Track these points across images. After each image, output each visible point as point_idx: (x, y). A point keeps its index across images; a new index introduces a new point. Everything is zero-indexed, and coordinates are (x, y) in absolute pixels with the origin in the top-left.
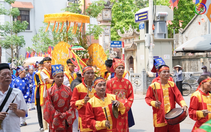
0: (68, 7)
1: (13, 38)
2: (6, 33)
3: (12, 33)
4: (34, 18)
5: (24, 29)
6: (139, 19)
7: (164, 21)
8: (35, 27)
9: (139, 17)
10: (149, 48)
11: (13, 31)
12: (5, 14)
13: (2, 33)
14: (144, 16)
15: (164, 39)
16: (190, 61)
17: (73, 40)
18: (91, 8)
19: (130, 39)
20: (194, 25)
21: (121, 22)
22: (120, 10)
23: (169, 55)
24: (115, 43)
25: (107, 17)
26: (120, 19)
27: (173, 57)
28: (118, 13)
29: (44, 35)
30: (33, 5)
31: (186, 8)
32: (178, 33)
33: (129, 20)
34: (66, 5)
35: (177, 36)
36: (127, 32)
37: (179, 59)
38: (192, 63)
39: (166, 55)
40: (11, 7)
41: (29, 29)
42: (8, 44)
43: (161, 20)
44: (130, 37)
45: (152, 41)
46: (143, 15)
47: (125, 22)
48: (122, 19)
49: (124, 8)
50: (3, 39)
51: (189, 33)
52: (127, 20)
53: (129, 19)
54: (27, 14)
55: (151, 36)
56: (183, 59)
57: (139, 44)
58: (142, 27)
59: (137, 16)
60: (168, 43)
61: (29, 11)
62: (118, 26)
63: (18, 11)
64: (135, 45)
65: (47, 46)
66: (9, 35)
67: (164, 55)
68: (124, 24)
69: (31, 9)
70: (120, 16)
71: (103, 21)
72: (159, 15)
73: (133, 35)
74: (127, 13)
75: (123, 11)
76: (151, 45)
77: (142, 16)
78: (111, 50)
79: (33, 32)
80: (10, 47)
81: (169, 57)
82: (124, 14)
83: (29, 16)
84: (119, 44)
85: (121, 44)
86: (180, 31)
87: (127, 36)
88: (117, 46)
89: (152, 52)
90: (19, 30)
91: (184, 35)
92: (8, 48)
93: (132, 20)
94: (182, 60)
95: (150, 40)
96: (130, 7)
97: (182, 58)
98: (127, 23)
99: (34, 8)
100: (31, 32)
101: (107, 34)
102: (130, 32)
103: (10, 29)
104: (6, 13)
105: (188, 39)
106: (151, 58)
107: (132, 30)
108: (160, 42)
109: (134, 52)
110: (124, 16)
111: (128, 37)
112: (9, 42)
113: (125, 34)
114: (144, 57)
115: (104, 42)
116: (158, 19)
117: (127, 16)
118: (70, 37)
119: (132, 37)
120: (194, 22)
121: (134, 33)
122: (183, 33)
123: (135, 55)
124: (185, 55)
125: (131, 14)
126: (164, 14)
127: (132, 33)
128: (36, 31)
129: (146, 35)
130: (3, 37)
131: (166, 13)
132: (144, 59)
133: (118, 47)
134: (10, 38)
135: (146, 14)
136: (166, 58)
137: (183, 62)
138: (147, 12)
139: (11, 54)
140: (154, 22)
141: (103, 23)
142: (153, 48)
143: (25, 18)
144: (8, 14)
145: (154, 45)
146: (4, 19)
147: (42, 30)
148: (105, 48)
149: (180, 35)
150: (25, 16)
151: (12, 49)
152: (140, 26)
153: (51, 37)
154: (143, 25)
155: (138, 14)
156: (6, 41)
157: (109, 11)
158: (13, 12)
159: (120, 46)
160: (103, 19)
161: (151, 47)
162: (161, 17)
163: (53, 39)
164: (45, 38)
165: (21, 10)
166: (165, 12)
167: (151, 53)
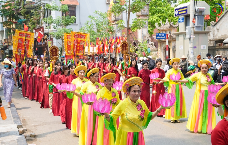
0: (107, 3)
1: (63, 31)
2: (57, 26)
3: (63, 26)
4: (79, 13)
5: (72, 23)
6: (178, 13)
7: (202, 15)
8: (80, 20)
9: (179, 12)
10: (190, 39)
11: (63, 25)
12: (56, 10)
13: (55, 26)
14: (184, 11)
15: (201, 31)
16: (224, 51)
17: (114, 32)
18: (136, 4)
19: (167, 31)
20: (225, 18)
21: (154, 16)
22: (153, 6)
23: (205, 45)
24: (160, 35)
25: (145, 12)
26: (153, 14)
27: (208, 47)
28: (152, 8)
29: (90, 28)
30: (78, 3)
31: (215, 3)
32: (210, 26)
33: (161, 15)
34: (106, 2)
35: (208, 28)
36: (164, 25)
37: (213, 49)
38: (226, 53)
39: (203, 46)
40: (61, 4)
41: (75, 23)
42: (59, 35)
43: (199, 14)
44: (167, 29)
45: (192, 33)
46: (183, 9)
47: (158, 16)
48: (155, 14)
49: (157, 4)
50: (54, 31)
51: (220, 26)
52: (159, 15)
53: (161, 13)
54: (74, 10)
55: (192, 29)
56: (218, 49)
57: (178, 36)
58: (182, 20)
59: (177, 11)
60: (205, 34)
61: (75, 7)
62: (152, 20)
63: (67, 7)
64: (172, 36)
65: (92, 37)
66: (60, 28)
67: (201, 46)
68: (157, 18)
69: (77, 5)
70: (153, 11)
71: (142, 15)
72: (198, 10)
73: (170, 27)
74: (159, 8)
75: (156, 6)
76: (192, 37)
77: (182, 11)
78: (148, 40)
79: (79, 24)
80: (61, 38)
81: (205, 47)
82: (157, 9)
83: (75, 11)
84: (164, 36)
85: (165, 36)
86: (212, 24)
87: (164, 28)
88: (162, 37)
89: (193, 43)
90: (68, 23)
91: (215, 27)
92: (60, 38)
93: (163, 15)
94: (216, 50)
95: (191, 33)
96: (162, 3)
97: (216, 48)
98: (160, 17)
99: (79, 5)
100: (77, 25)
101: (145, 27)
102: (167, 25)
103: (61, 23)
104: (58, 9)
105: (220, 31)
106: (192, 49)
107: (168, 23)
108: (198, 34)
109: (171, 43)
110: (157, 10)
111: (165, 30)
112: (60, 34)
113: (161, 27)
114: (183, 47)
115: (142, 33)
116: (197, 13)
117: (159, 11)
118: (112, 30)
119: (169, 29)
120: (225, 16)
121: (171, 26)
122: (214, 26)
123: (171, 45)
124: (216, 45)
125: (163, 9)
126: (202, 9)
127: (169, 25)
128: (81, 24)
129: (187, 28)
130: (55, 29)
131: (204, 8)
132: (183, 49)
133: (163, 39)
134: (61, 30)
135: (186, 9)
136: (203, 48)
137: (217, 51)
138: (186, 7)
139: (62, 44)
140: (195, 16)
141: (142, 17)
142: (193, 40)
143: (72, 13)
144: (59, 10)
145: (194, 36)
146: (55, 14)
147: (87, 23)
148: (143, 39)
149: (211, 27)
150: (72, 11)
151: (63, 40)
152: (179, 20)
153: (95, 29)
154: (183, 19)
155: (178, 9)
156: (58, 33)
157: (147, 6)
158: (63, 8)
159: (164, 37)
160: (141, 13)
161: (192, 39)
162: (199, 11)
163: (97, 31)
164: (91, 30)
165: (69, 6)
166: (202, 6)
167: (191, 44)
